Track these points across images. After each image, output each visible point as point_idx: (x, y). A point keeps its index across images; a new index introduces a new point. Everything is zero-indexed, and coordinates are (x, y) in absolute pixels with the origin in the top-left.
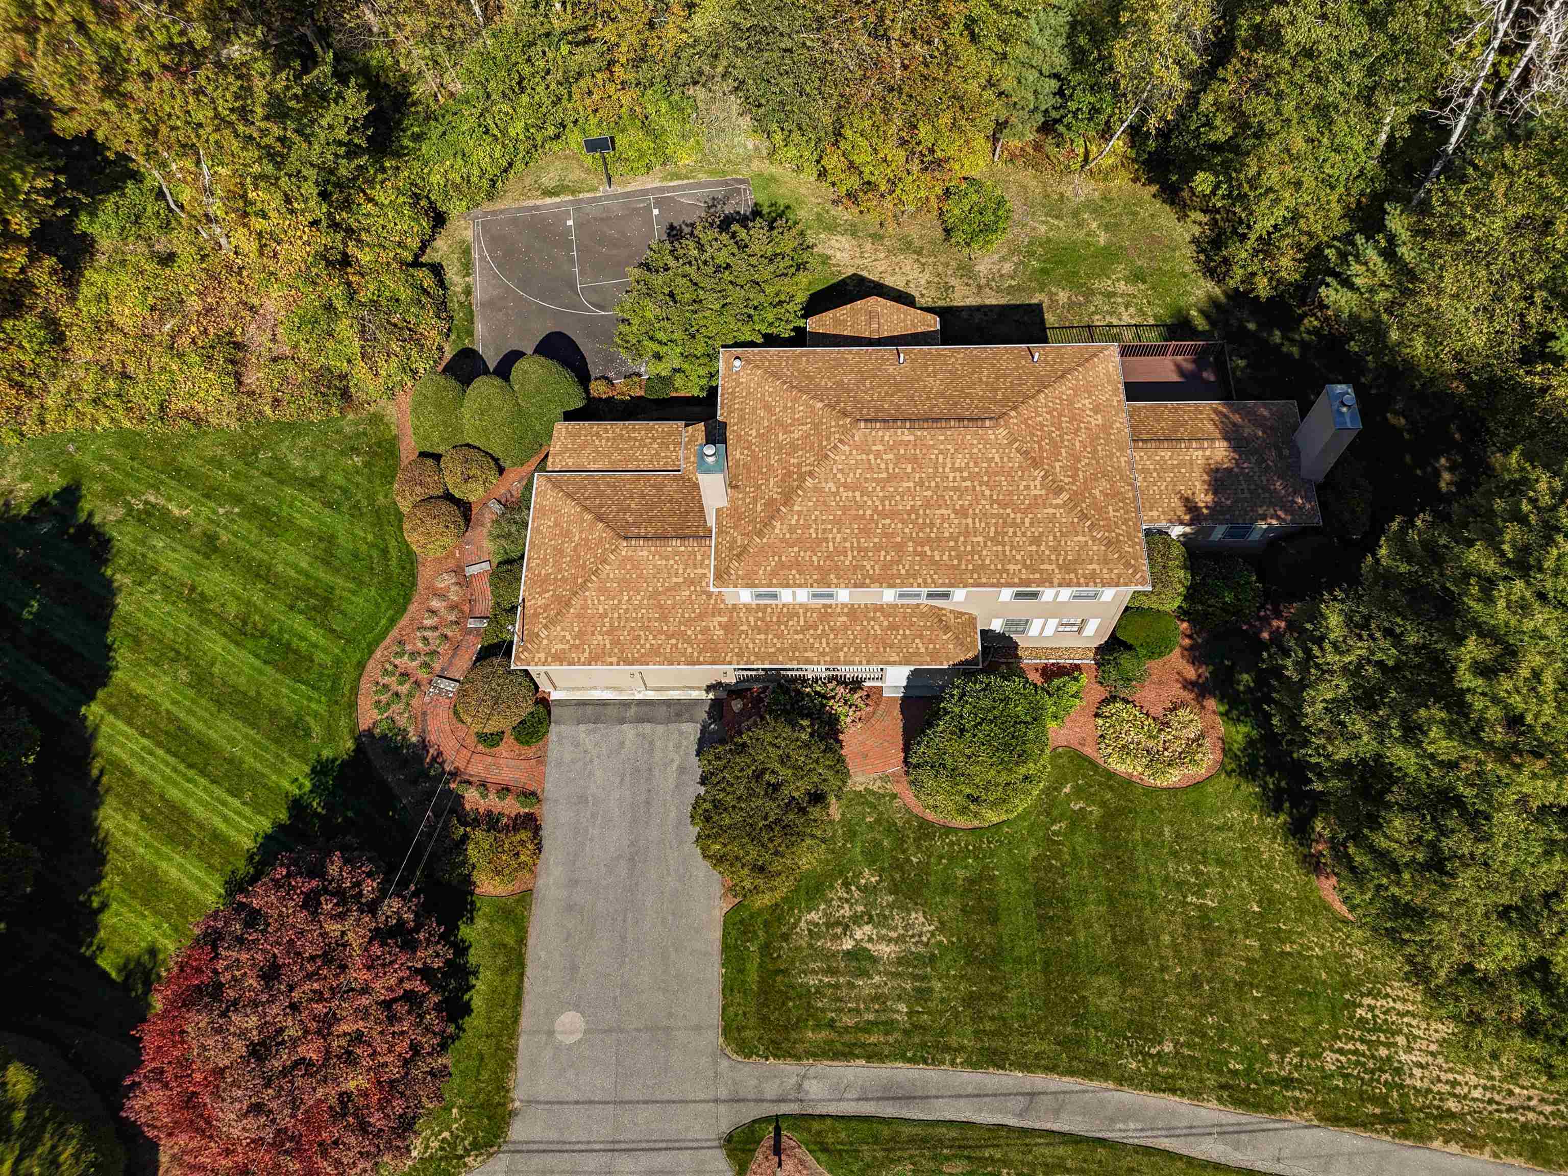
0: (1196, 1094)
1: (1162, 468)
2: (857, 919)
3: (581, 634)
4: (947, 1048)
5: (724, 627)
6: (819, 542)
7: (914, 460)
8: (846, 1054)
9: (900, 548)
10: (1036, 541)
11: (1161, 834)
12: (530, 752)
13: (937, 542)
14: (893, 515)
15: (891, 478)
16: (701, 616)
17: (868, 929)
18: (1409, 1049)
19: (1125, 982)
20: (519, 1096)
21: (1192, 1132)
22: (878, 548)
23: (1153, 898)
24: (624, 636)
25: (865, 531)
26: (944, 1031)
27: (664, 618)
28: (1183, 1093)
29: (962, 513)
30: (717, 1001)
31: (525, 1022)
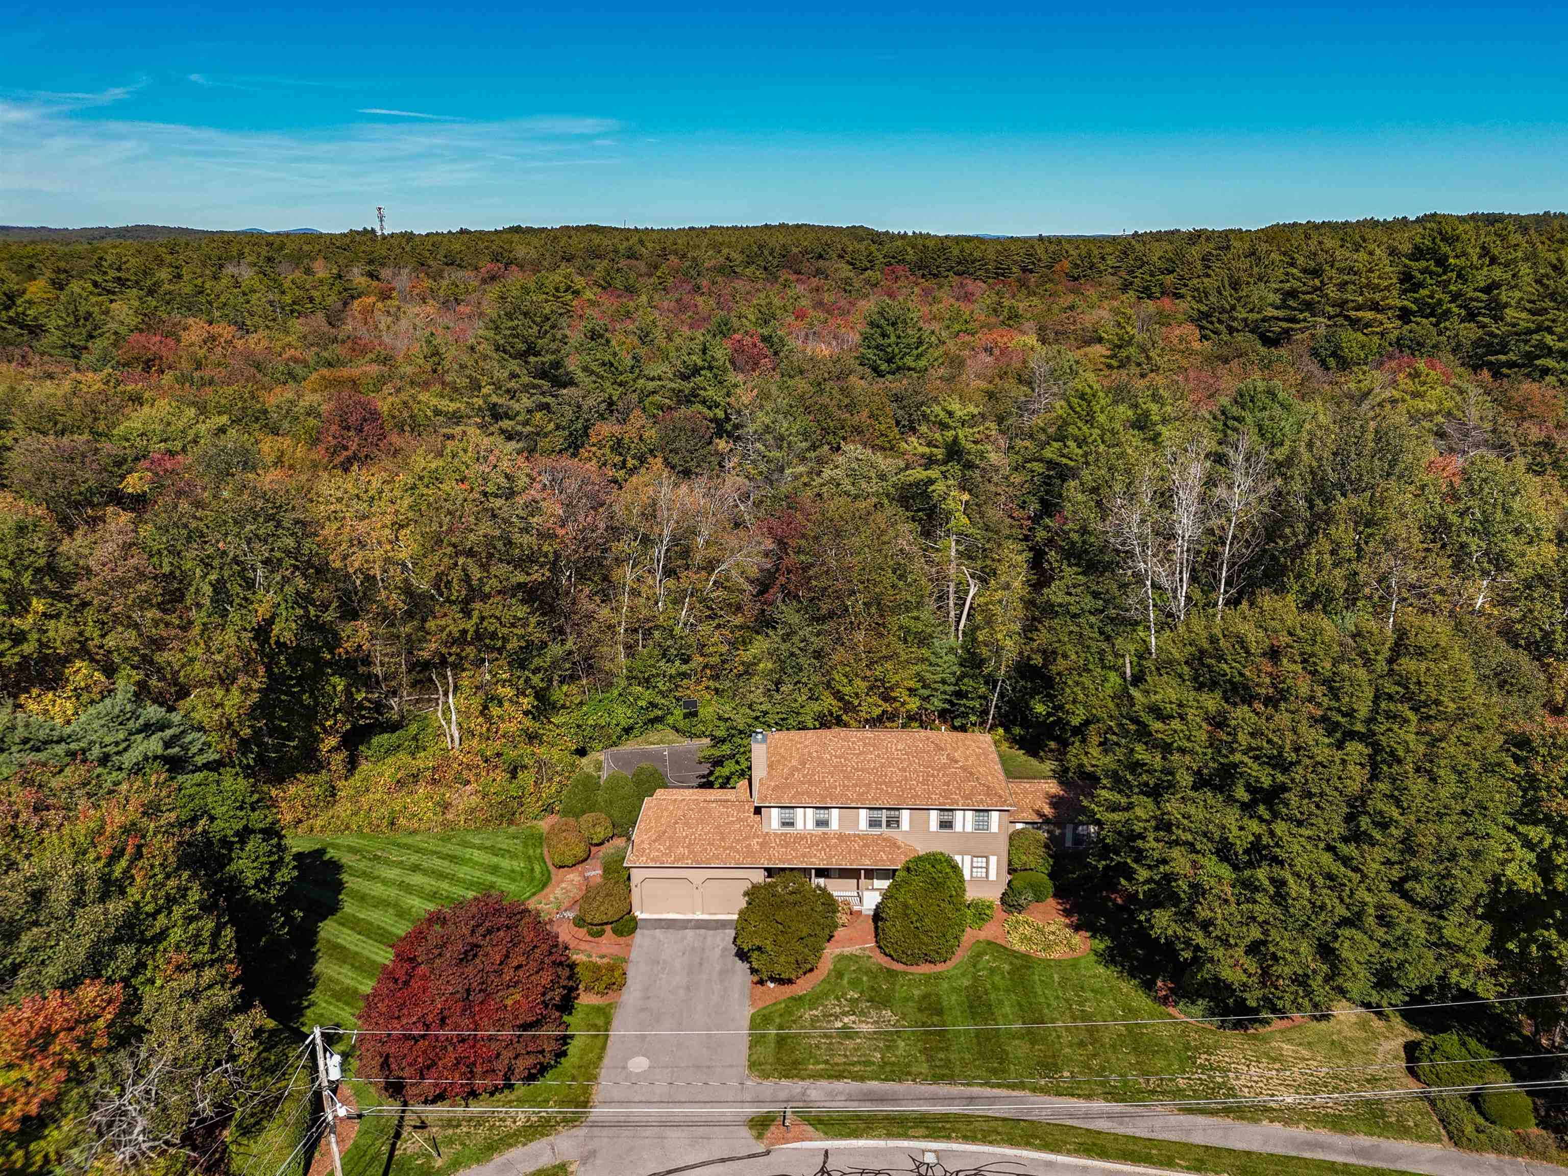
0: (1089, 1097)
1: (1025, 792)
2: (845, 1014)
3: (669, 848)
4: (909, 1073)
5: (760, 845)
6: (820, 782)
7: (874, 745)
8: (839, 1076)
9: (868, 785)
10: (947, 784)
11: (1052, 977)
12: (622, 940)
13: (889, 784)
14: (863, 770)
15: (861, 753)
16: (746, 839)
17: (853, 1018)
18: (1237, 1078)
19: (1033, 1043)
20: (595, 1098)
21: (1087, 1116)
22: (854, 786)
23: (1049, 1005)
24: (698, 849)
25: (848, 778)
26: (908, 1065)
27: (723, 839)
28: (1079, 1096)
29: (904, 770)
30: (746, 1052)
31: (606, 1061)
